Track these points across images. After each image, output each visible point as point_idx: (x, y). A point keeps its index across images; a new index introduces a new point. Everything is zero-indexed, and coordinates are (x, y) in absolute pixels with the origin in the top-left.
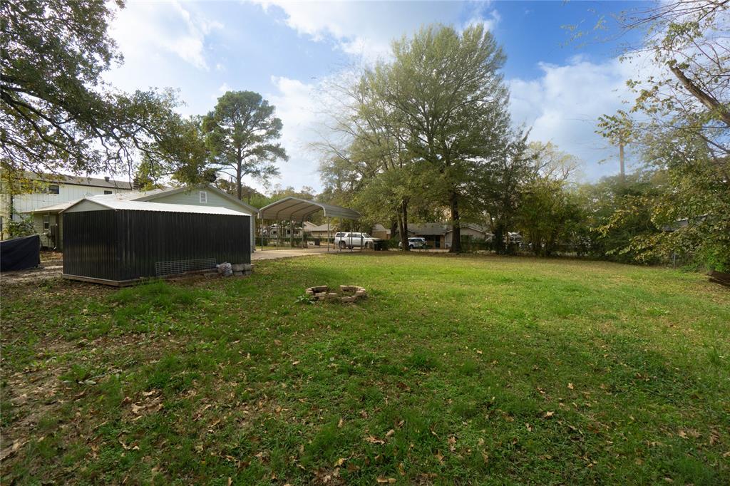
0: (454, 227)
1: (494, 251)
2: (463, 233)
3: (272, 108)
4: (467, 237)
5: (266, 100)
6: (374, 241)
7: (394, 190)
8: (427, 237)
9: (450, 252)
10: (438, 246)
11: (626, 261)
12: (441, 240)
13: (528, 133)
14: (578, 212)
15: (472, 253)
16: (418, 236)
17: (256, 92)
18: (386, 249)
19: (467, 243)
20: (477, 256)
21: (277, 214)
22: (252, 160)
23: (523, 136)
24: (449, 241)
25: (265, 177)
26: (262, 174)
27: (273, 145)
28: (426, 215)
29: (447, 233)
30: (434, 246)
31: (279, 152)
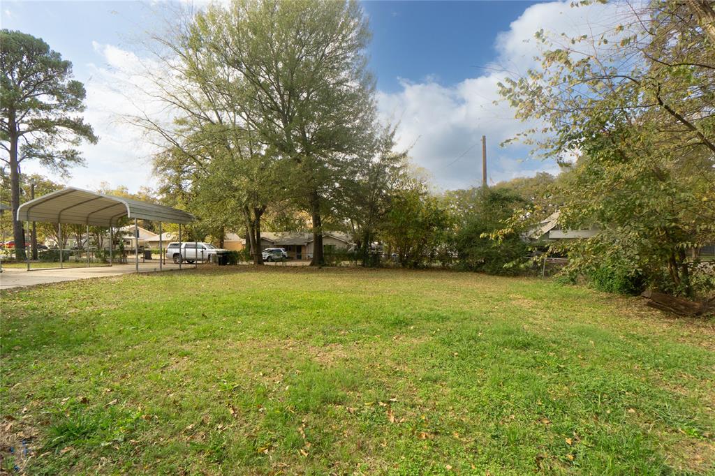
0: (315, 235)
1: (359, 263)
2: (325, 242)
3: (67, 65)
4: (330, 247)
5: (57, 51)
6: (218, 253)
7: (235, 183)
8: (287, 248)
9: (312, 265)
10: (299, 258)
11: (495, 272)
12: (303, 251)
13: (396, 127)
14: (444, 219)
15: (336, 265)
16: (278, 246)
17: (37, 37)
18: (234, 262)
19: (329, 254)
20: (342, 269)
21: (60, 215)
22: (39, 140)
23: (391, 131)
24: (310, 252)
25: (63, 166)
26: (57, 160)
27: (72, 119)
28: (287, 223)
29: (309, 243)
30: (295, 257)
31: (82, 130)
